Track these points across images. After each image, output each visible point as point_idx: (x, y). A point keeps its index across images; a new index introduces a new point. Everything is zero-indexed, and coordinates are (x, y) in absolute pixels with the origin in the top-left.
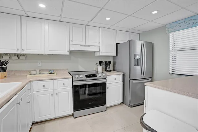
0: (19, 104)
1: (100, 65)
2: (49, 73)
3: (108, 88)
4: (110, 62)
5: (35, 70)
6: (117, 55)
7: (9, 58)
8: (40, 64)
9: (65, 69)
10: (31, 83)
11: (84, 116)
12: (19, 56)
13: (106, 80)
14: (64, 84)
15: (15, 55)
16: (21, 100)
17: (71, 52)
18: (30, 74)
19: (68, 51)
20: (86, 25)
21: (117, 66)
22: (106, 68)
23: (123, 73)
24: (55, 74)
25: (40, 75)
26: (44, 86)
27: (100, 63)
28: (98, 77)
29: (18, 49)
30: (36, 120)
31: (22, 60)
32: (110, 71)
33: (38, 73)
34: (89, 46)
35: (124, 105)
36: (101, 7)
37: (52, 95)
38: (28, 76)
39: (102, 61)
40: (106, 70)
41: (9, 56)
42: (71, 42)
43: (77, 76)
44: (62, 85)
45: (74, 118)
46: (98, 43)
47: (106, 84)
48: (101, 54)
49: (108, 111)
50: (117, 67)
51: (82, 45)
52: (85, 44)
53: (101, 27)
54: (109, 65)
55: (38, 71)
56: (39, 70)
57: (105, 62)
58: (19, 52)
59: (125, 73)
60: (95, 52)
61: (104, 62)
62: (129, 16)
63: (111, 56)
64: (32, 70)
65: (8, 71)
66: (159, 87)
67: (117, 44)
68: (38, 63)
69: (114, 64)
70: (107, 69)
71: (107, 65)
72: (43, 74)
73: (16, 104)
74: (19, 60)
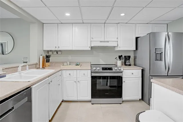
0: (49, 83)
1: (119, 59)
2: (76, 65)
3: (124, 82)
4: (129, 57)
5: (67, 62)
6: (138, 50)
7: (52, 54)
8: (70, 58)
9: (88, 62)
10: (62, 71)
11: (100, 105)
12: (57, 52)
13: (122, 74)
14: (84, 74)
15: (55, 51)
16: (51, 81)
17: (92, 48)
18: (63, 65)
19: (89, 47)
20: (105, 23)
21: (137, 60)
22: (125, 62)
23: (142, 68)
24: (80, 66)
25: (70, 66)
26: (70, 74)
27: (120, 57)
28: (114, 70)
29: (56, 47)
30: (65, 99)
31: (59, 54)
32: (130, 65)
33: (68, 64)
34: (108, 42)
35: (143, 102)
36: (112, 6)
37: (75, 82)
38: (61, 66)
39: (122, 56)
40: (126, 65)
41: (52, 52)
42: (91, 39)
43: (94, 68)
44: (83, 75)
45: (92, 104)
46: (116, 38)
47: (122, 77)
48: (119, 49)
49: (124, 105)
50: (138, 62)
51: (101, 42)
52: (104, 40)
53: (119, 23)
54: (129, 59)
55: (68, 63)
56: (70, 62)
57: (125, 56)
58: (57, 49)
59: (145, 68)
60: (115, 47)
61: (123, 56)
62: (144, 8)
63: (132, 51)
64: (65, 62)
65: (50, 62)
66: (170, 87)
67: (137, 38)
68: (69, 57)
69: (135, 58)
70: (127, 63)
71: (126, 60)
72: (72, 65)
73: (47, 84)
74: (57, 55)
